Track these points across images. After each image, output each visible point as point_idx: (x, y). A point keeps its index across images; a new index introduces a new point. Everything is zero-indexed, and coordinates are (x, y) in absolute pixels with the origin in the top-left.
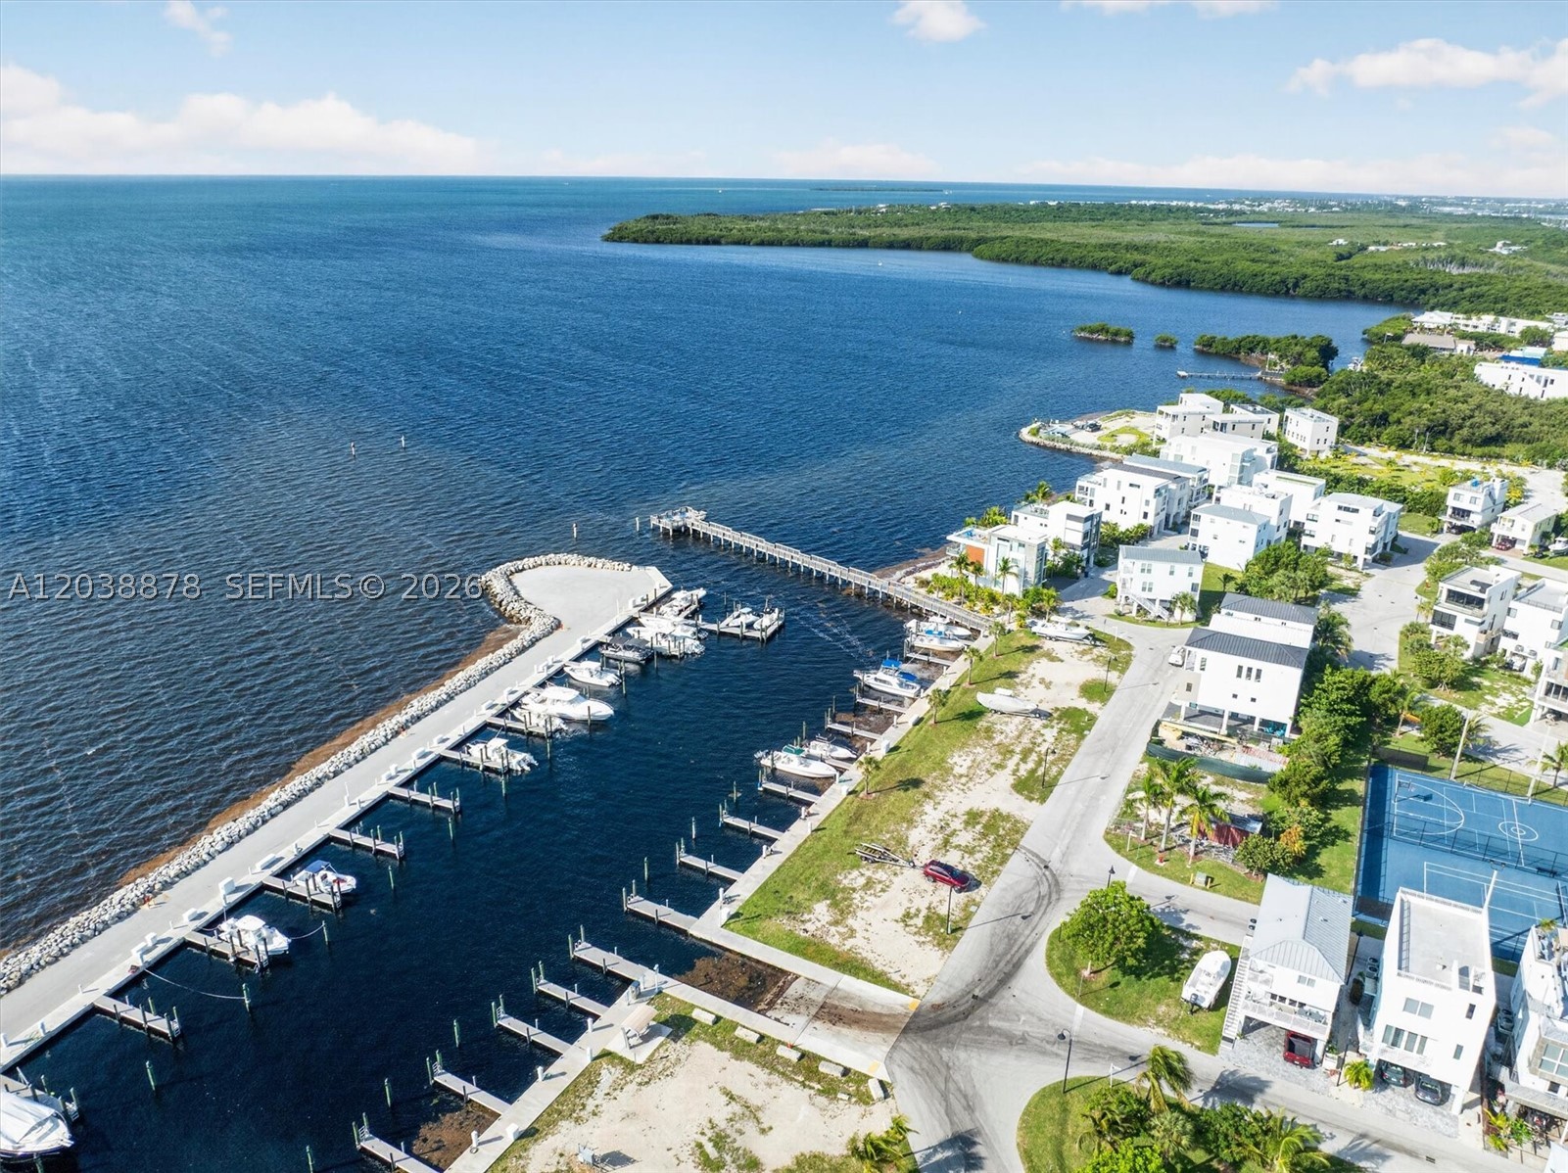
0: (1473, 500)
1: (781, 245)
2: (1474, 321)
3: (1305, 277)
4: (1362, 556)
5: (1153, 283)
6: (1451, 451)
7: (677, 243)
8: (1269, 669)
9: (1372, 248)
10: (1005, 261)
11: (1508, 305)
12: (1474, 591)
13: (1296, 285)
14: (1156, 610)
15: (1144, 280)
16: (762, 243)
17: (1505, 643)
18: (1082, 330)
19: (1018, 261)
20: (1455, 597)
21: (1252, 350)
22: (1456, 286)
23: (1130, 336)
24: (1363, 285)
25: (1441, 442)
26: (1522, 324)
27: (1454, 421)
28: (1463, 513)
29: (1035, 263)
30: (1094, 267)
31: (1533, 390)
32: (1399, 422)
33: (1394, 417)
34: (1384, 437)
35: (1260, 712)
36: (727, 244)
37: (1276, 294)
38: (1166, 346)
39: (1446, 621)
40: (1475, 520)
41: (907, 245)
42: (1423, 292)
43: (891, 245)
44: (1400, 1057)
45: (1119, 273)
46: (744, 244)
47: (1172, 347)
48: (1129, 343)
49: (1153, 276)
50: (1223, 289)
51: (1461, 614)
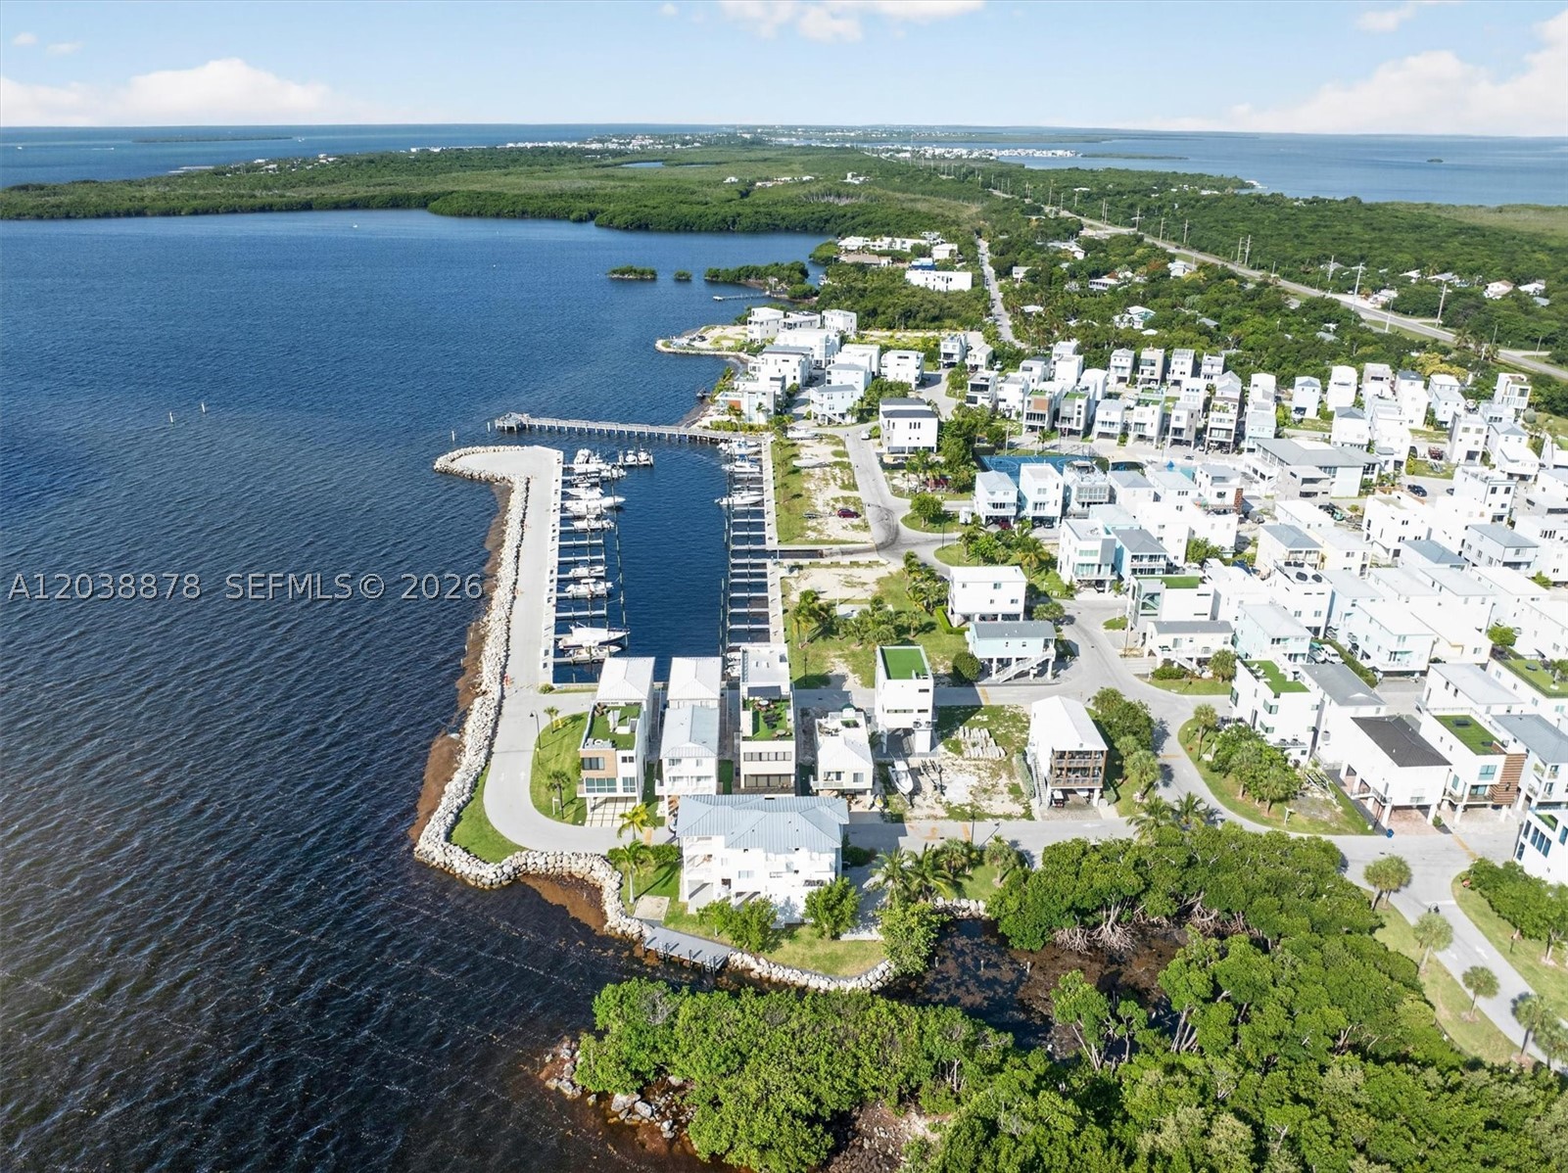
0: (954, 347)
1: (218, 212)
2: (878, 242)
3: (739, 215)
4: (914, 383)
5: (618, 228)
6: (917, 328)
7: (92, 217)
8: (923, 421)
9: (759, 184)
10: (467, 215)
11: (892, 228)
12: (983, 382)
13: (734, 222)
14: (838, 419)
15: (609, 225)
16: (195, 212)
17: (1002, 405)
18: (615, 272)
19: (479, 215)
20: (975, 387)
21: (748, 277)
22: (849, 215)
23: (653, 273)
24: (783, 219)
25: (911, 323)
26: (909, 243)
27: (914, 309)
28: (948, 356)
29: (498, 215)
30: (554, 216)
31: (941, 286)
32: (884, 313)
33: (880, 310)
34: (878, 323)
35: (921, 444)
36: (154, 215)
37: (720, 230)
38: (683, 279)
39: (973, 400)
40: (956, 359)
41: (353, 205)
42: (827, 221)
43: (337, 206)
44: (1039, 513)
45: (580, 220)
46: (174, 214)
47: (688, 280)
48: (654, 280)
49: (616, 222)
50: (677, 230)
51: (979, 395)
